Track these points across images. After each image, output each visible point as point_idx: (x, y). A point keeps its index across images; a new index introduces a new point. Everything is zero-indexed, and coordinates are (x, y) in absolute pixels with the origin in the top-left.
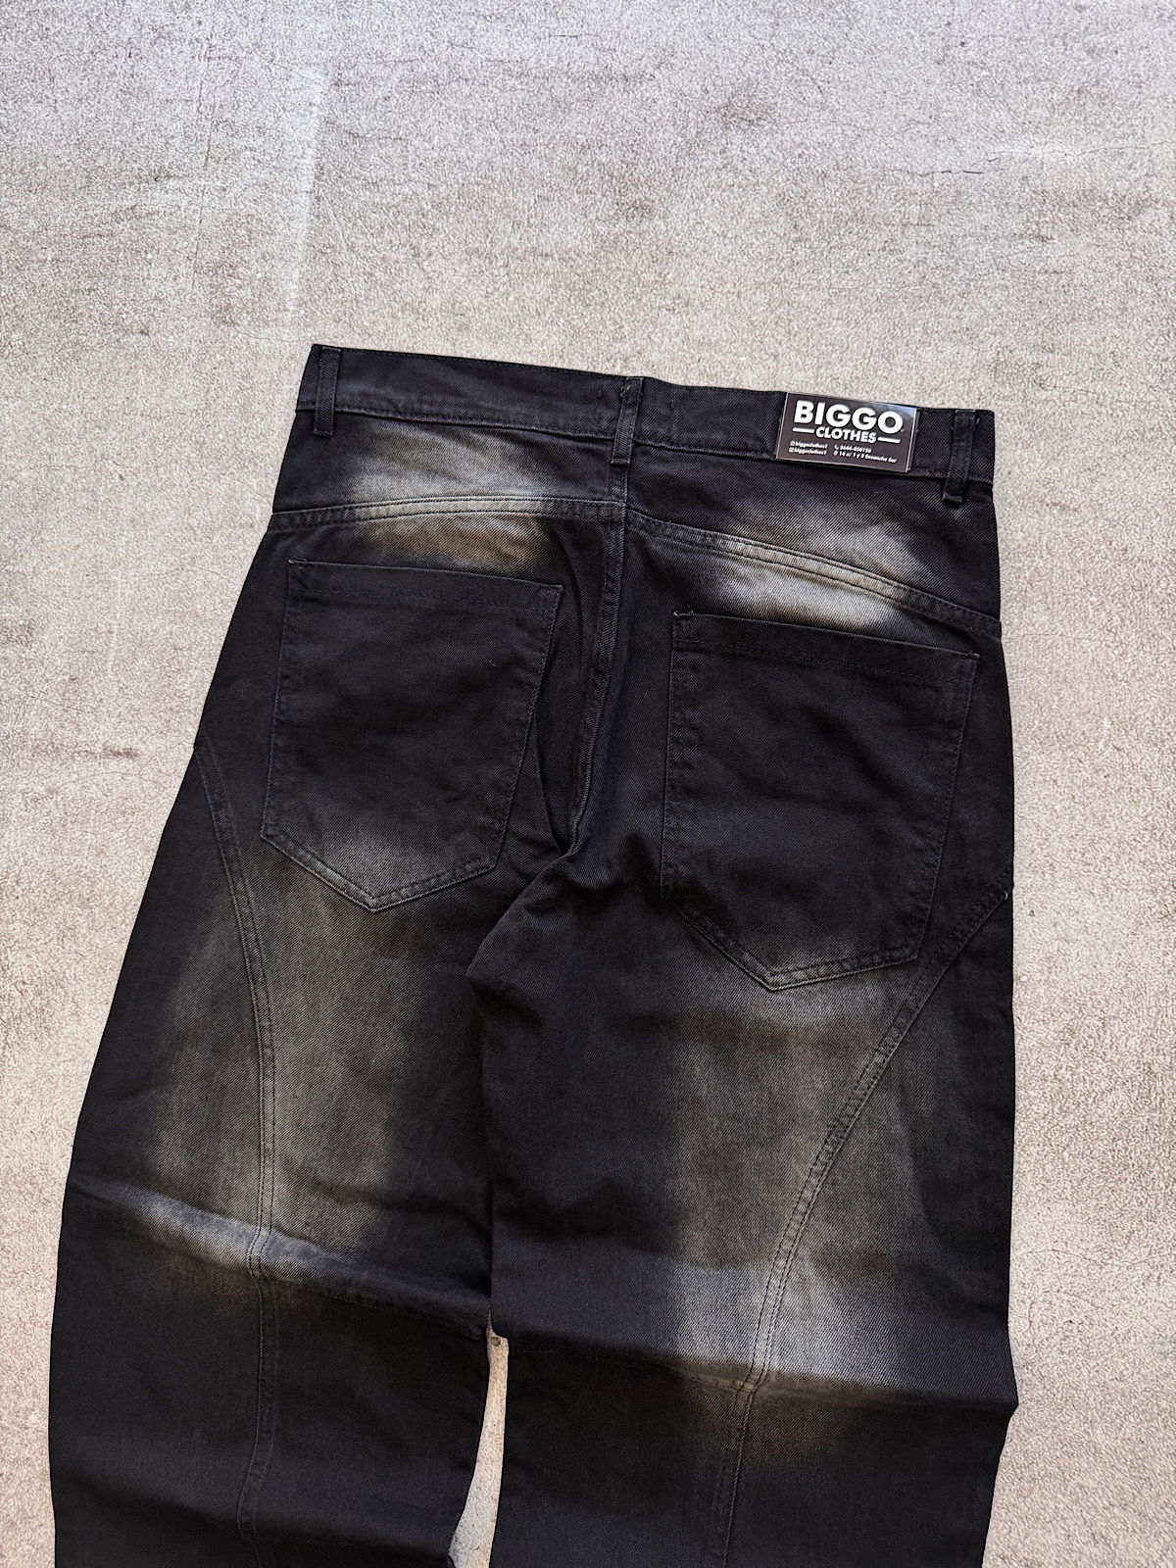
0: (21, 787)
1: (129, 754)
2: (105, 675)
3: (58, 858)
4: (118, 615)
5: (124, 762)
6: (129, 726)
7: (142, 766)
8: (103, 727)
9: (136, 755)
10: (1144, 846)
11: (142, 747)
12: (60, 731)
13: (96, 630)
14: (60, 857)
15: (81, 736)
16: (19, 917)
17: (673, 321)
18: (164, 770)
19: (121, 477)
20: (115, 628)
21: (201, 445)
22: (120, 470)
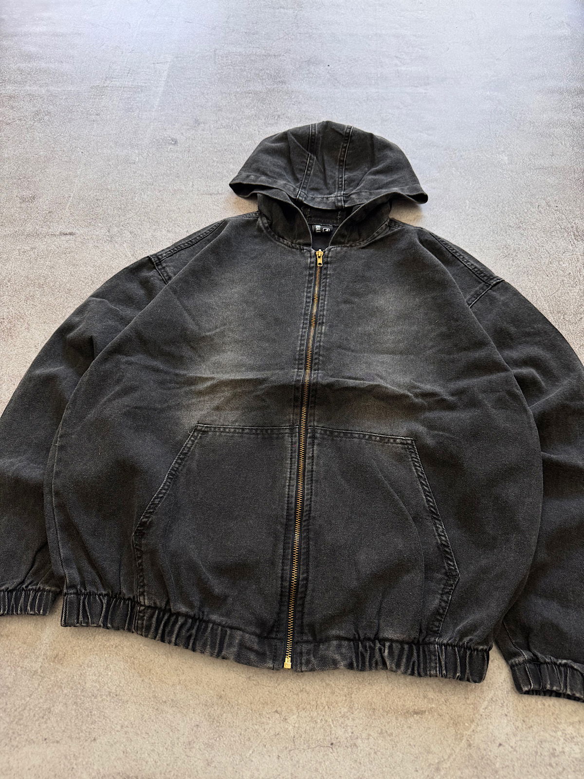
0: (18, 248)
1: (71, 234)
2: (65, 209)
3: (31, 271)
4: (74, 192)
5: (68, 237)
6: (72, 225)
7: (76, 238)
8: (61, 227)
9: (74, 234)
10: (492, 236)
11: (77, 231)
12: (41, 229)
13: (63, 196)
14: (32, 270)
15: (50, 230)
16: (6, 294)
17: (295, 107)
18: (86, 238)
19: (82, 152)
20: (72, 196)
21: (116, 143)
22: (82, 151)
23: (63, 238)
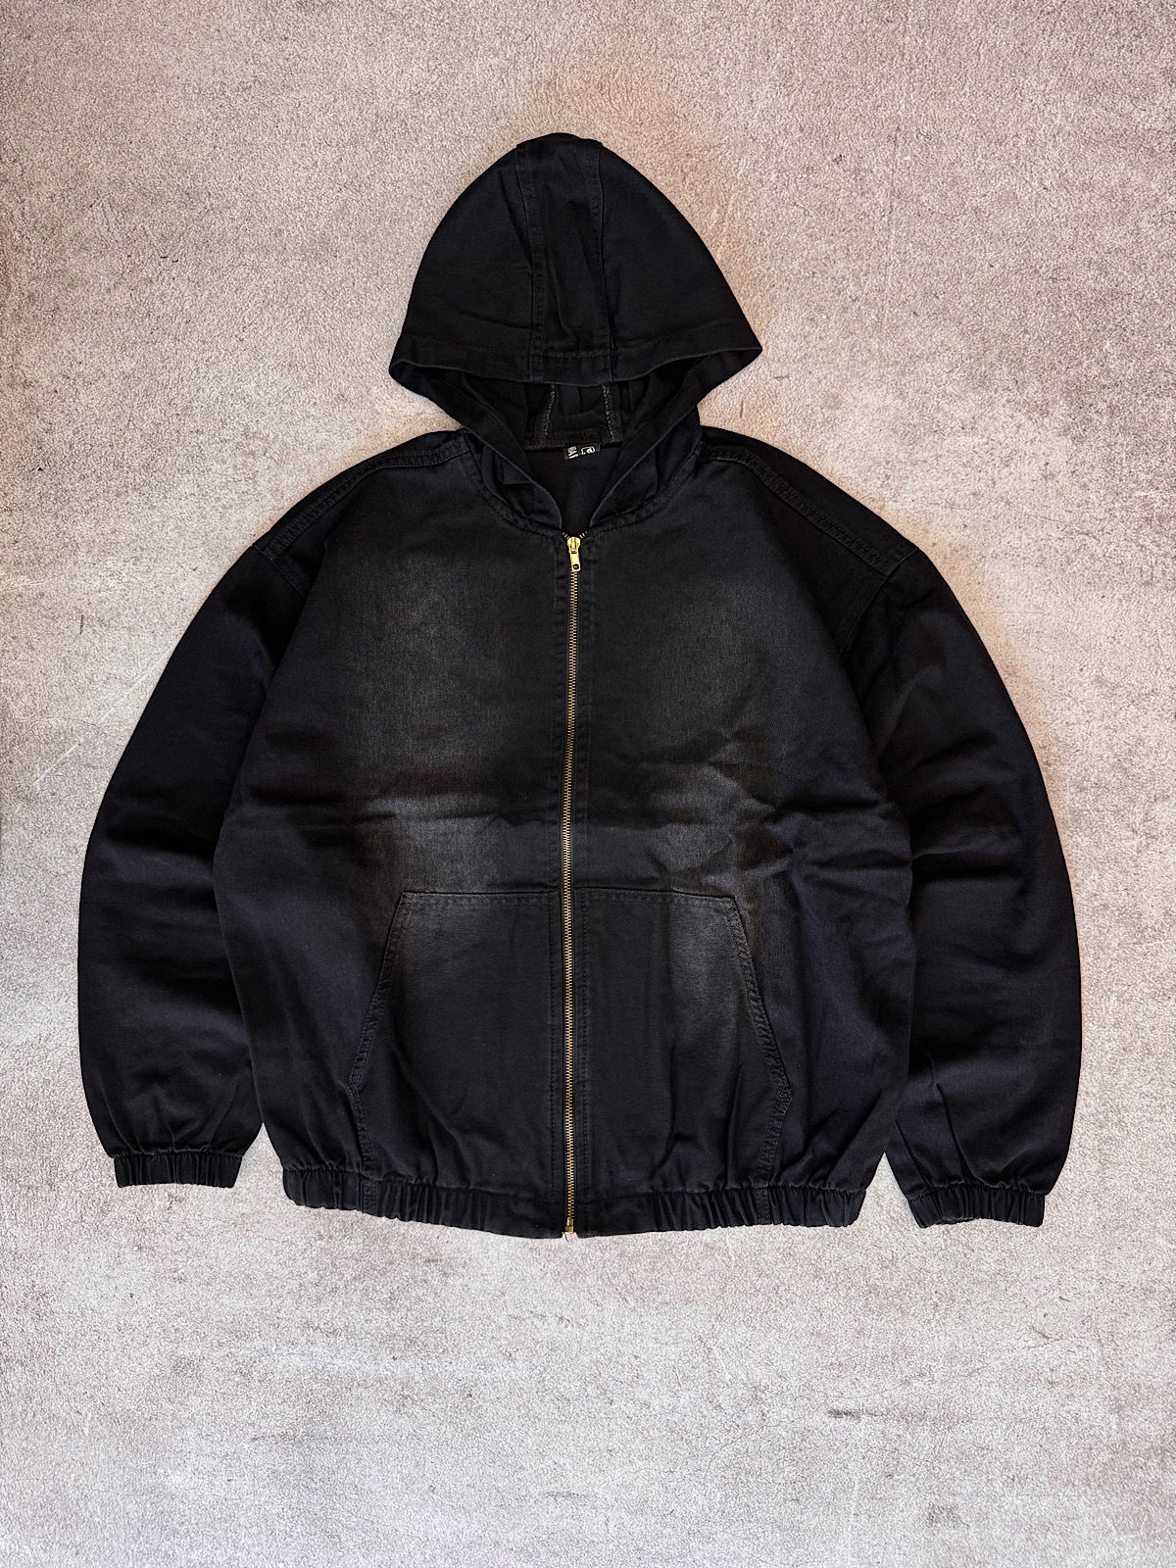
23: (851, 1405)
